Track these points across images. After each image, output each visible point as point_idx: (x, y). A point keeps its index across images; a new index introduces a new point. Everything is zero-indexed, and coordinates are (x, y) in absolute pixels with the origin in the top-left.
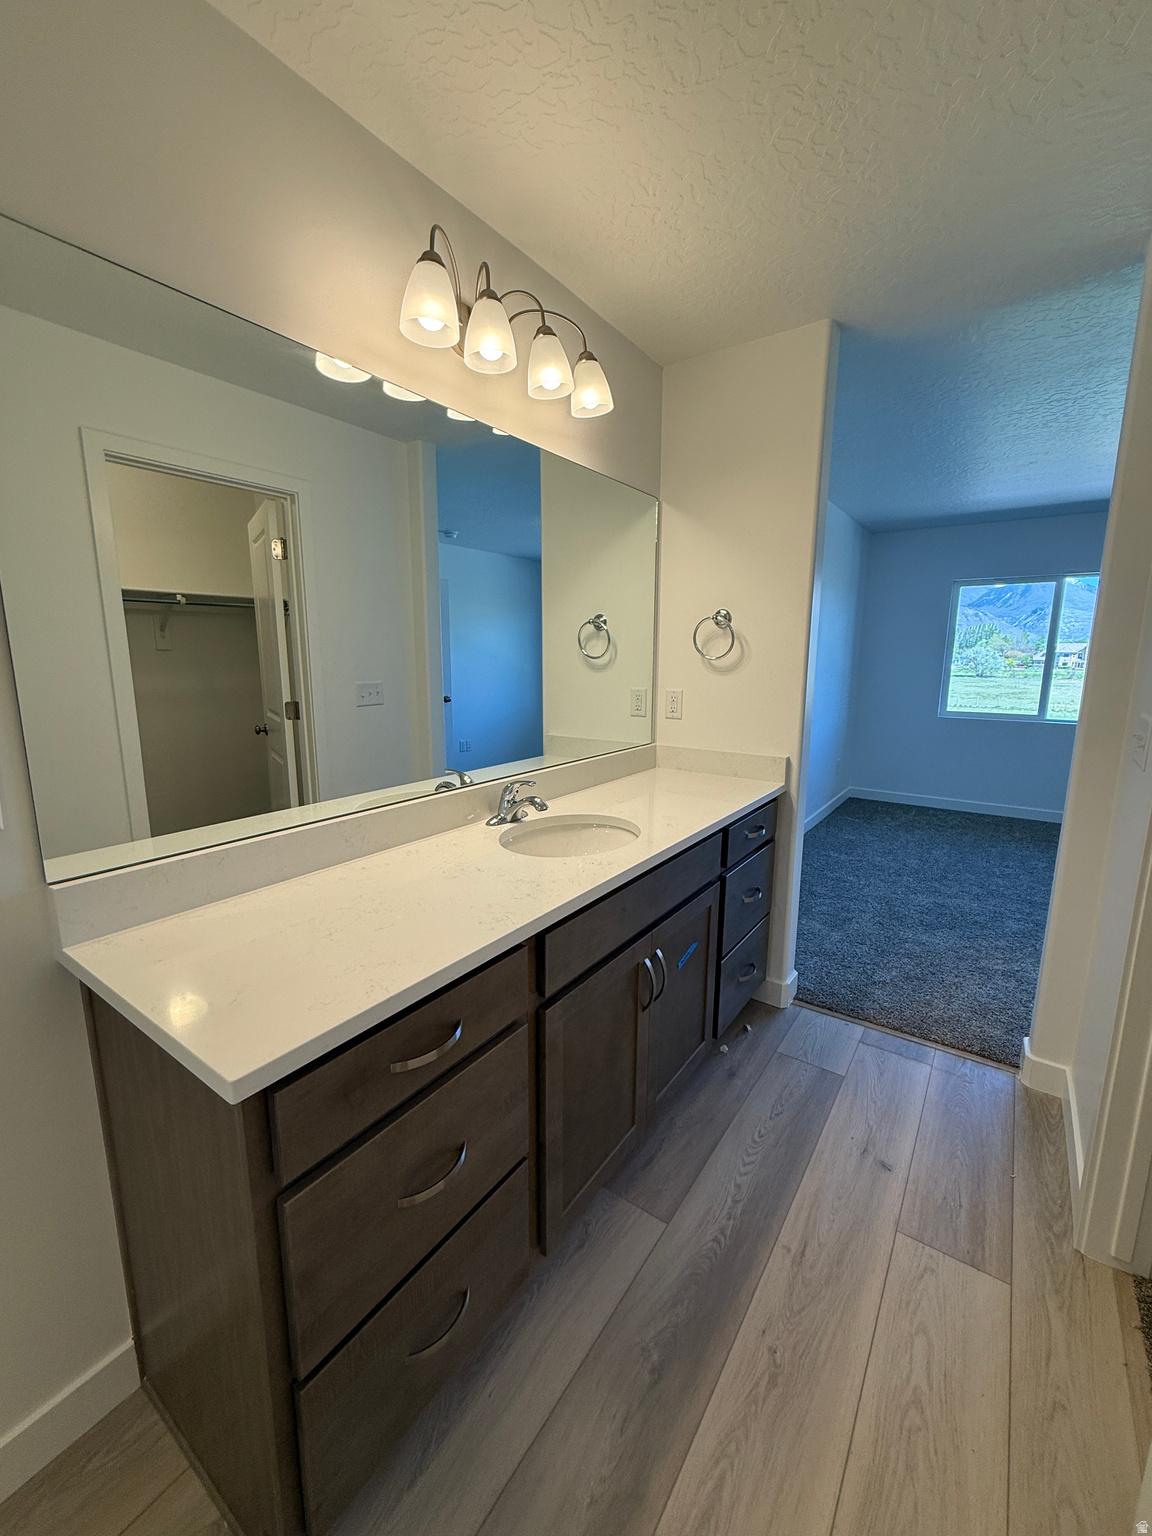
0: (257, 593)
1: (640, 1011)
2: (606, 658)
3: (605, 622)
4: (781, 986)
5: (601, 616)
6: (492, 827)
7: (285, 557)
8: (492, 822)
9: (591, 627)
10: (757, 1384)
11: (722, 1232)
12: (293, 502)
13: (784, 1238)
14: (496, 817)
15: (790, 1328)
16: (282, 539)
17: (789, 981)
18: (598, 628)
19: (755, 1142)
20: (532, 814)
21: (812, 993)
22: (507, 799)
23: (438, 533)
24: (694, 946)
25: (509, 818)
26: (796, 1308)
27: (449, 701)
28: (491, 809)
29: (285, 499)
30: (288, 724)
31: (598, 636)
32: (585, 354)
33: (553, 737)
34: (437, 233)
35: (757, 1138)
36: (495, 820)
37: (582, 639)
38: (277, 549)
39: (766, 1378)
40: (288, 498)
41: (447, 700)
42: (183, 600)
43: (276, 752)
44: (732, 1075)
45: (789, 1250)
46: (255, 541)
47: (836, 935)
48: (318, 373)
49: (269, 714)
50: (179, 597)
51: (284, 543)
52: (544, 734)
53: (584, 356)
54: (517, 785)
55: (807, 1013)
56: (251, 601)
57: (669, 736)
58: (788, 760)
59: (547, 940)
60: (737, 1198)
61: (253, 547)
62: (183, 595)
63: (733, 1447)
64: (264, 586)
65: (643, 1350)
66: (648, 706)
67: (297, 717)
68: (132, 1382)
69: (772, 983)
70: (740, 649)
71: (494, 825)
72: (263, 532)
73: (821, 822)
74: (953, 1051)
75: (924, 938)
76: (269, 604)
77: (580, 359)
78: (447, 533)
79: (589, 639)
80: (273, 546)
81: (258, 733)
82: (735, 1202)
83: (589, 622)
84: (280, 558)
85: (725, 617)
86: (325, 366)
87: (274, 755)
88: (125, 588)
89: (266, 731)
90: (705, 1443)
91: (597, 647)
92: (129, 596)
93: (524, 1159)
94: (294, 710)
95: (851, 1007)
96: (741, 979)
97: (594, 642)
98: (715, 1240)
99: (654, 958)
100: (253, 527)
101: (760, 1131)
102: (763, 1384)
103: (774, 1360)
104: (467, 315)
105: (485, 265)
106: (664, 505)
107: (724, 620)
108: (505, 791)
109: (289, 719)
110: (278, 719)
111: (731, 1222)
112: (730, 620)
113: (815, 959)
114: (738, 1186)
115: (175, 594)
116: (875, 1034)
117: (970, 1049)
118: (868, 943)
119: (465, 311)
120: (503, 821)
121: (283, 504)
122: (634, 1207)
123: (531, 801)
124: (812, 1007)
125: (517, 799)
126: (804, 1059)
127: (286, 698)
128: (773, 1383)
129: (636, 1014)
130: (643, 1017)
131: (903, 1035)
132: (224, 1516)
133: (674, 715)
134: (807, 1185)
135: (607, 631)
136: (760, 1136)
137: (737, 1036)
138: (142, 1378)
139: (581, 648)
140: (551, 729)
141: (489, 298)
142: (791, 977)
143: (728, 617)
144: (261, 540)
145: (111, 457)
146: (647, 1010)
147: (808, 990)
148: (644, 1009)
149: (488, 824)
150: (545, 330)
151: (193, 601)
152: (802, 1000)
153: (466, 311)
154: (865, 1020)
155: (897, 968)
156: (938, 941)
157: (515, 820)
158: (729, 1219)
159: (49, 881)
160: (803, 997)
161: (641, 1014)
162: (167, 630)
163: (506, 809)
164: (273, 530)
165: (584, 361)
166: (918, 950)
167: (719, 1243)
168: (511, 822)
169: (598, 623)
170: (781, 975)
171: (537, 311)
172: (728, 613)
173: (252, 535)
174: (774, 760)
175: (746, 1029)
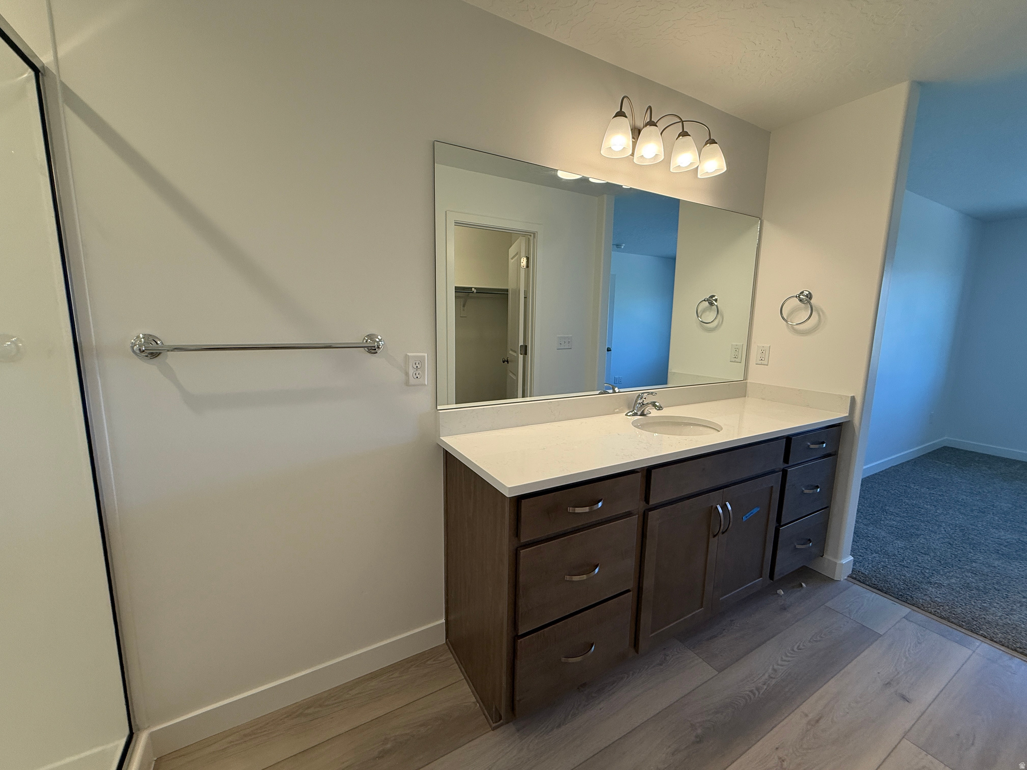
0: (511, 286)
1: (711, 536)
2: (716, 323)
3: (716, 300)
4: (836, 563)
5: (714, 296)
6: (628, 417)
7: (528, 266)
8: (629, 414)
9: (707, 303)
11: (757, 689)
12: (534, 237)
13: (805, 707)
14: (632, 412)
15: (798, 754)
16: (527, 257)
17: (844, 561)
18: (711, 304)
19: (793, 650)
20: (654, 413)
21: (866, 576)
22: (638, 402)
23: (612, 246)
24: (756, 510)
25: (639, 413)
26: (805, 746)
27: (610, 350)
28: (629, 408)
29: (531, 236)
30: (521, 357)
31: (711, 309)
32: (710, 141)
33: (674, 373)
34: (625, 99)
35: (795, 649)
36: (631, 413)
37: (698, 312)
38: (524, 262)
40: (532, 235)
41: (609, 350)
42: (475, 291)
43: (512, 373)
44: (784, 608)
45: (806, 715)
46: (512, 259)
47: (900, 543)
48: (559, 177)
49: (511, 352)
50: (473, 289)
51: (528, 259)
52: (669, 371)
53: (709, 142)
54: (646, 394)
55: (858, 588)
56: (507, 290)
57: (757, 376)
58: (853, 399)
59: (652, 472)
60: (773, 676)
61: (511, 261)
62: (475, 288)
64: (514, 282)
65: (692, 725)
66: (744, 355)
67: (526, 353)
68: (442, 640)
69: (829, 560)
70: (817, 317)
71: (630, 416)
72: (517, 254)
73: (908, 461)
74: (1002, 648)
75: (996, 563)
76: (517, 292)
77: (706, 144)
78: (618, 246)
79: (704, 311)
80: (522, 261)
81: (504, 362)
82: (770, 677)
83: (705, 300)
84: (525, 267)
85: (807, 296)
86: (561, 174)
87: (511, 374)
88: (456, 286)
89: (507, 361)
91: (710, 316)
92: (458, 290)
93: (628, 591)
94: (525, 350)
95: (900, 593)
96: (798, 547)
97: (707, 313)
98: (751, 691)
99: (724, 507)
100: (512, 251)
101: (799, 646)
103: (782, 764)
104: (638, 134)
105: (650, 107)
106: (765, 223)
107: (806, 298)
108: (638, 397)
109: (521, 354)
110: (515, 354)
111: (765, 687)
112: (811, 298)
113: (874, 555)
114: (775, 670)
115: (471, 288)
116: (920, 616)
117: (1021, 650)
118: (932, 554)
119: (636, 132)
120: (635, 414)
121: (529, 238)
122: (698, 657)
123: (654, 404)
124: (864, 585)
125: (645, 403)
126: (848, 616)
127: (521, 343)
129: (708, 539)
130: (714, 542)
131: (949, 624)
132: (477, 701)
133: (763, 361)
134: (832, 686)
135: (717, 306)
136: (798, 648)
137: (793, 587)
138: (446, 639)
139: (698, 316)
140: (673, 368)
141: (650, 126)
142: (847, 560)
143: (809, 296)
144: (516, 258)
145: (457, 224)
146: (717, 537)
147: (862, 573)
148: (714, 536)
149: (626, 415)
150: (684, 134)
151: (480, 291)
152: (855, 579)
153: (638, 132)
154: (913, 605)
155: (958, 578)
156: (1011, 568)
157: (642, 414)
158: (764, 684)
159: (438, 409)
160: (856, 577)
161: (711, 539)
162: (465, 307)
163: (638, 409)
164: (523, 253)
165: (708, 145)
166: (986, 570)
167: (754, 694)
168: (640, 415)
169: (711, 301)
170: (836, 555)
171: (680, 122)
172: (810, 293)
173: (511, 256)
174: (841, 397)
175: (802, 586)
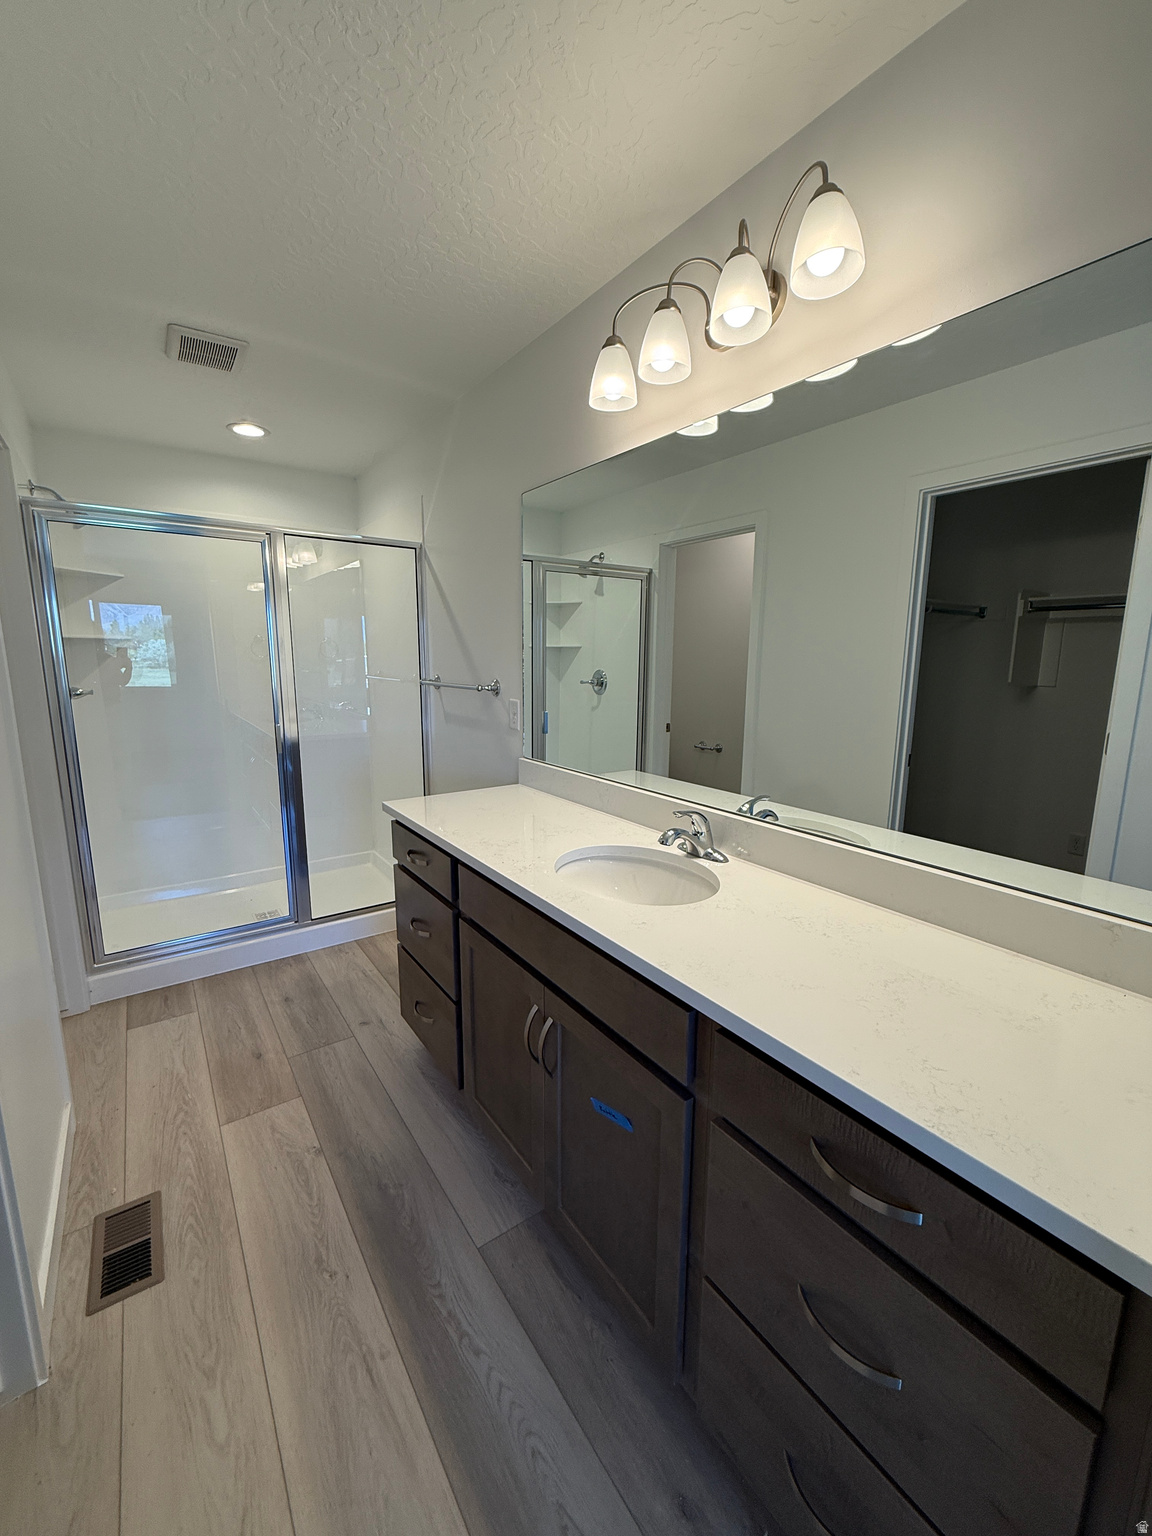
10: (327, 1248)
11: (441, 1296)
15: (333, 1302)
26: (340, 1320)
39: (324, 1257)
60: (465, 1341)
63: (316, 1212)
65: (402, 1185)
90: (332, 1199)
98: (439, 1284)
102: (324, 1253)
103: (327, 1271)
111: (445, 1313)
128: (319, 1260)
167: (434, 1286)
